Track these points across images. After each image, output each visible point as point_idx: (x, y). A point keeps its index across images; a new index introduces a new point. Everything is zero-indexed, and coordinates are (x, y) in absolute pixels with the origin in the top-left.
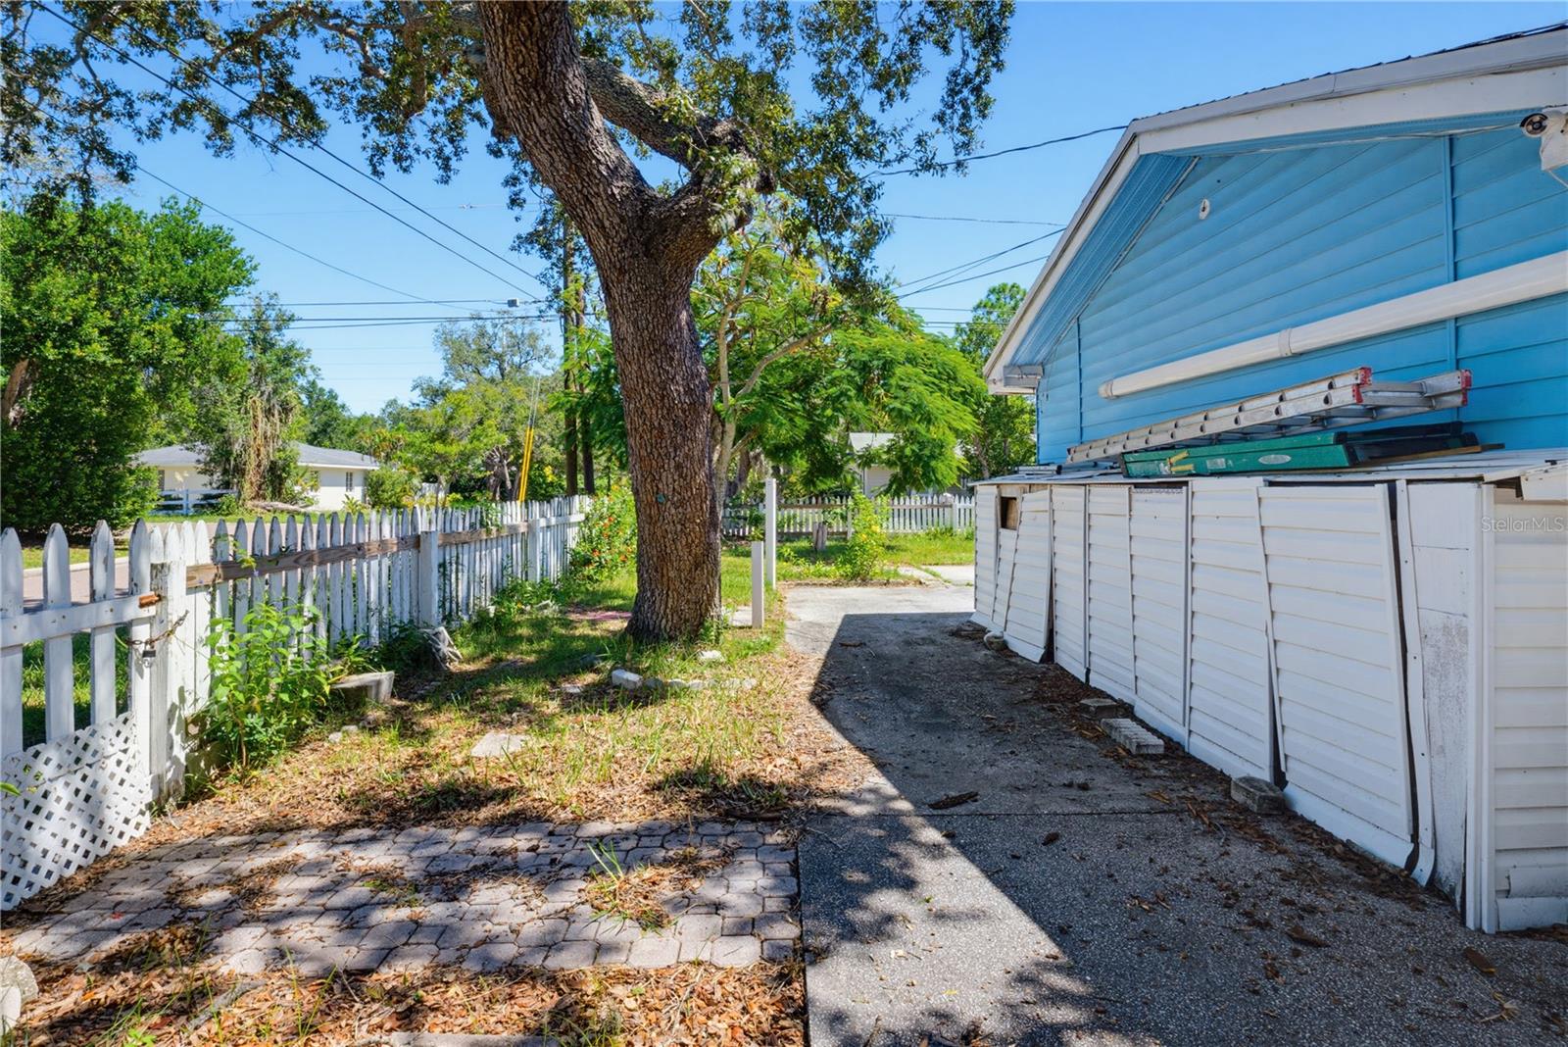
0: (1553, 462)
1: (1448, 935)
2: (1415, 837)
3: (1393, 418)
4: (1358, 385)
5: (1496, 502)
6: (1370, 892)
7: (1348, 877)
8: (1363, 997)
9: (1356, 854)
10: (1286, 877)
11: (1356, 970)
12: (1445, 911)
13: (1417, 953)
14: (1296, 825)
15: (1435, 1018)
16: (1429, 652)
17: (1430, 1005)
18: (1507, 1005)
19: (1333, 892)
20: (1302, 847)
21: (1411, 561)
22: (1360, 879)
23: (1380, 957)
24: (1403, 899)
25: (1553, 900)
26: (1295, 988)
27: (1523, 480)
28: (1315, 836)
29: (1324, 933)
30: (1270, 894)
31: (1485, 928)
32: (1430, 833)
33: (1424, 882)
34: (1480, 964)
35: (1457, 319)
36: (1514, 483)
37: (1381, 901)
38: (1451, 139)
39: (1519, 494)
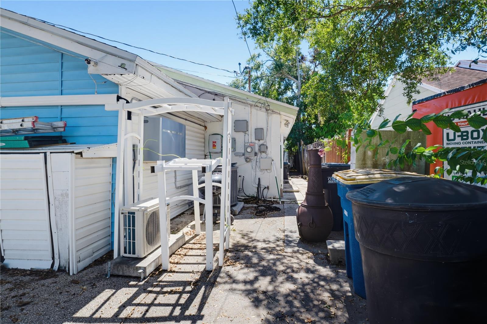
0: (89, 148)
1: (66, 280)
2: (53, 258)
3: (41, 133)
4: (34, 122)
5: (76, 158)
6: (41, 280)
7: (33, 279)
8: (48, 308)
9: (34, 271)
10: (11, 290)
11: (43, 303)
12: (64, 274)
13: (60, 288)
14: (11, 272)
15: (68, 301)
16: (57, 203)
17: (66, 299)
18: (84, 288)
19: (29, 286)
20: (14, 278)
21: (51, 177)
22: (37, 278)
23: (49, 295)
24: (52, 277)
25: (89, 258)
26: (25, 320)
27: (83, 152)
28: (18, 272)
29: (30, 299)
30: (7, 297)
31: (75, 273)
32: (58, 255)
33: (56, 270)
34: (75, 282)
35: (61, 106)
36: (81, 154)
37: (46, 280)
38: (62, 54)
39: (82, 156)
